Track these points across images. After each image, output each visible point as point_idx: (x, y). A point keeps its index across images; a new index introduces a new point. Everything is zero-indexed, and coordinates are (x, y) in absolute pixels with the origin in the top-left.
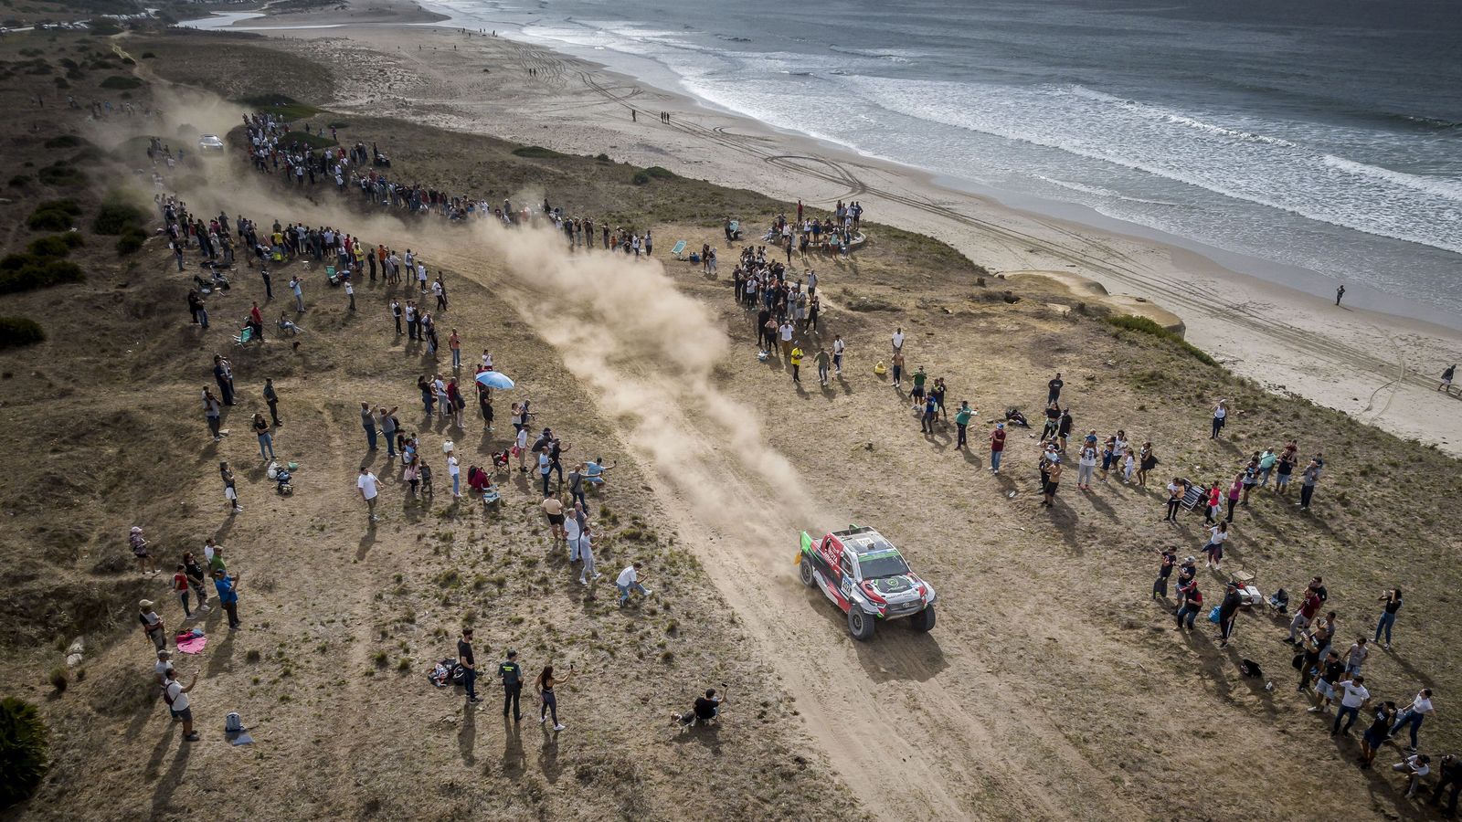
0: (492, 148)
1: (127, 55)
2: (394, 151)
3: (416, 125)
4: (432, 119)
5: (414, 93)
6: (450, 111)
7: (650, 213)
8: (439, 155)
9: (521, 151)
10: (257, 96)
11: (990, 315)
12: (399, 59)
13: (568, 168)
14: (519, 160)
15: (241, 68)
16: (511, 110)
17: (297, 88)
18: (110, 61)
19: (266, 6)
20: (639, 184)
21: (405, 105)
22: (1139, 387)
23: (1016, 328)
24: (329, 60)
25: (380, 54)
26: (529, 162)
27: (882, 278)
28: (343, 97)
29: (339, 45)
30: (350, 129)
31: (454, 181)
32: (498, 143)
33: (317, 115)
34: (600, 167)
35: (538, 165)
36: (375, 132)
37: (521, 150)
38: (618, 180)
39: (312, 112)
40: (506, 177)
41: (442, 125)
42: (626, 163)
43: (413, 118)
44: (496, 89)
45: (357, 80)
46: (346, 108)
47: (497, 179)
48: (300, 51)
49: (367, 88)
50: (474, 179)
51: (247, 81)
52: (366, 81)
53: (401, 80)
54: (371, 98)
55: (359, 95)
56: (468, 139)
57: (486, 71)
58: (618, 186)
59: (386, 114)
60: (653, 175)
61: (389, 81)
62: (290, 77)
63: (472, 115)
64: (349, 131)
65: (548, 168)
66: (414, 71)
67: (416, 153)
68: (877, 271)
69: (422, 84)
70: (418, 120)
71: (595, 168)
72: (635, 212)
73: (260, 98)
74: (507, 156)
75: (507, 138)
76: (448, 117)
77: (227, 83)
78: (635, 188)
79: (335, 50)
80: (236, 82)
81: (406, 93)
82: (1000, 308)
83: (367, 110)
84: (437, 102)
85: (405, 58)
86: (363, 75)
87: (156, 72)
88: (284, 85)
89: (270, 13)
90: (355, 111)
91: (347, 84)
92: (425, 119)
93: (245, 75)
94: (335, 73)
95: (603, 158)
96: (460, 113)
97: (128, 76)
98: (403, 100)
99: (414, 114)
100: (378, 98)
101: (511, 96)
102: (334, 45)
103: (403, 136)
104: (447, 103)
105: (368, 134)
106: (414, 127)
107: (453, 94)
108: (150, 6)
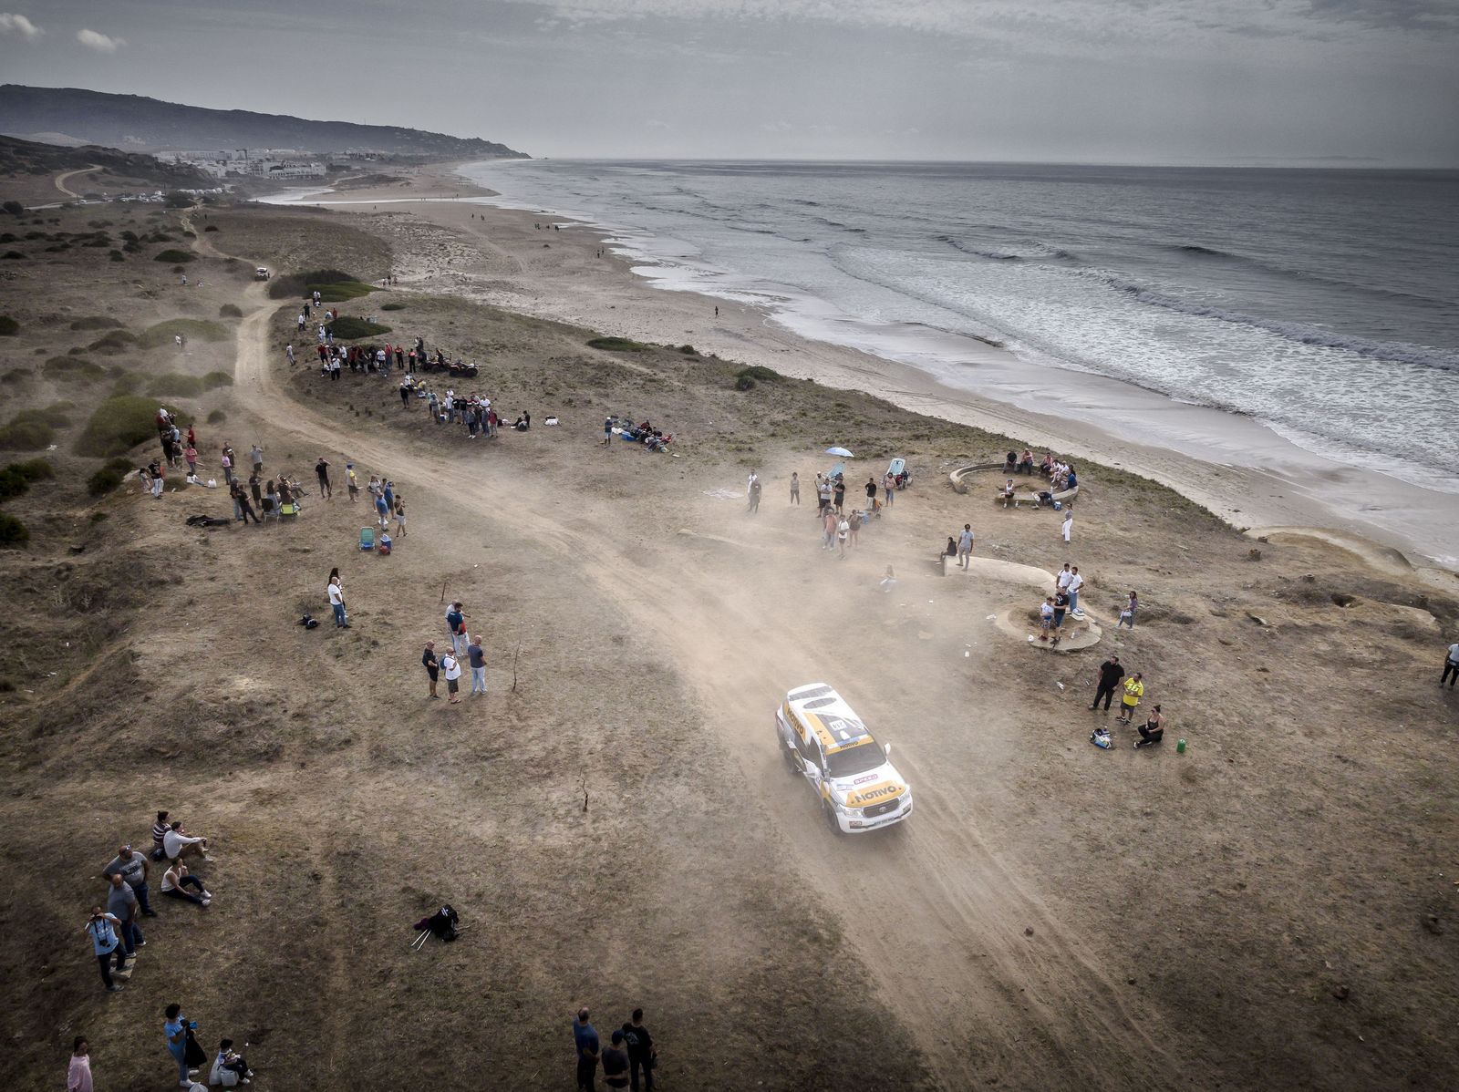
0: (563, 336)
1: (192, 227)
2: (452, 339)
3: (477, 305)
4: (494, 298)
5: (475, 268)
6: (512, 288)
7: (773, 435)
8: (504, 347)
9: (599, 343)
10: (312, 271)
11: (1325, 628)
12: (460, 233)
13: (654, 366)
14: (599, 355)
15: (300, 242)
16: (574, 288)
17: (355, 263)
18: (171, 234)
19: (336, 183)
20: (744, 390)
21: (465, 282)
24: (388, 233)
25: (441, 228)
26: (608, 356)
27: (1129, 554)
28: (401, 272)
29: (401, 219)
30: (405, 311)
31: (525, 385)
32: (569, 330)
33: (372, 294)
34: (692, 364)
35: (618, 361)
36: (434, 316)
37: (597, 341)
38: (716, 383)
39: (366, 290)
40: (584, 379)
41: (503, 304)
42: (714, 356)
43: (473, 296)
44: (558, 265)
45: (417, 255)
46: (403, 285)
47: (575, 381)
48: (362, 225)
49: (427, 263)
50: (548, 382)
51: (304, 255)
52: (426, 255)
53: (461, 255)
54: (430, 274)
55: (418, 270)
56: (535, 325)
57: (546, 246)
58: (720, 393)
59: (445, 291)
60: (756, 377)
61: (448, 256)
62: (348, 252)
63: (536, 295)
64: (405, 314)
65: (629, 365)
66: (475, 247)
67: (478, 343)
69: (482, 259)
70: (477, 299)
71: (684, 365)
72: (752, 433)
73: (315, 274)
74: (583, 349)
75: (572, 320)
76: (510, 295)
77: (285, 257)
78: (741, 396)
79: (396, 224)
80: (292, 258)
81: (466, 268)
82: (1335, 617)
83: (425, 286)
84: (498, 278)
85: (465, 233)
86: (423, 249)
87: (215, 245)
88: (341, 261)
89: (339, 189)
90: (413, 287)
91: (406, 258)
92: (486, 297)
93: (303, 249)
94: (395, 247)
95: (687, 350)
96: (521, 291)
97: (185, 250)
98: (463, 276)
99: (473, 292)
100: (437, 274)
101: (574, 273)
102: (397, 219)
103: (464, 319)
104: (508, 279)
105: (424, 318)
106: (475, 309)
107: (514, 270)
108: (227, 182)
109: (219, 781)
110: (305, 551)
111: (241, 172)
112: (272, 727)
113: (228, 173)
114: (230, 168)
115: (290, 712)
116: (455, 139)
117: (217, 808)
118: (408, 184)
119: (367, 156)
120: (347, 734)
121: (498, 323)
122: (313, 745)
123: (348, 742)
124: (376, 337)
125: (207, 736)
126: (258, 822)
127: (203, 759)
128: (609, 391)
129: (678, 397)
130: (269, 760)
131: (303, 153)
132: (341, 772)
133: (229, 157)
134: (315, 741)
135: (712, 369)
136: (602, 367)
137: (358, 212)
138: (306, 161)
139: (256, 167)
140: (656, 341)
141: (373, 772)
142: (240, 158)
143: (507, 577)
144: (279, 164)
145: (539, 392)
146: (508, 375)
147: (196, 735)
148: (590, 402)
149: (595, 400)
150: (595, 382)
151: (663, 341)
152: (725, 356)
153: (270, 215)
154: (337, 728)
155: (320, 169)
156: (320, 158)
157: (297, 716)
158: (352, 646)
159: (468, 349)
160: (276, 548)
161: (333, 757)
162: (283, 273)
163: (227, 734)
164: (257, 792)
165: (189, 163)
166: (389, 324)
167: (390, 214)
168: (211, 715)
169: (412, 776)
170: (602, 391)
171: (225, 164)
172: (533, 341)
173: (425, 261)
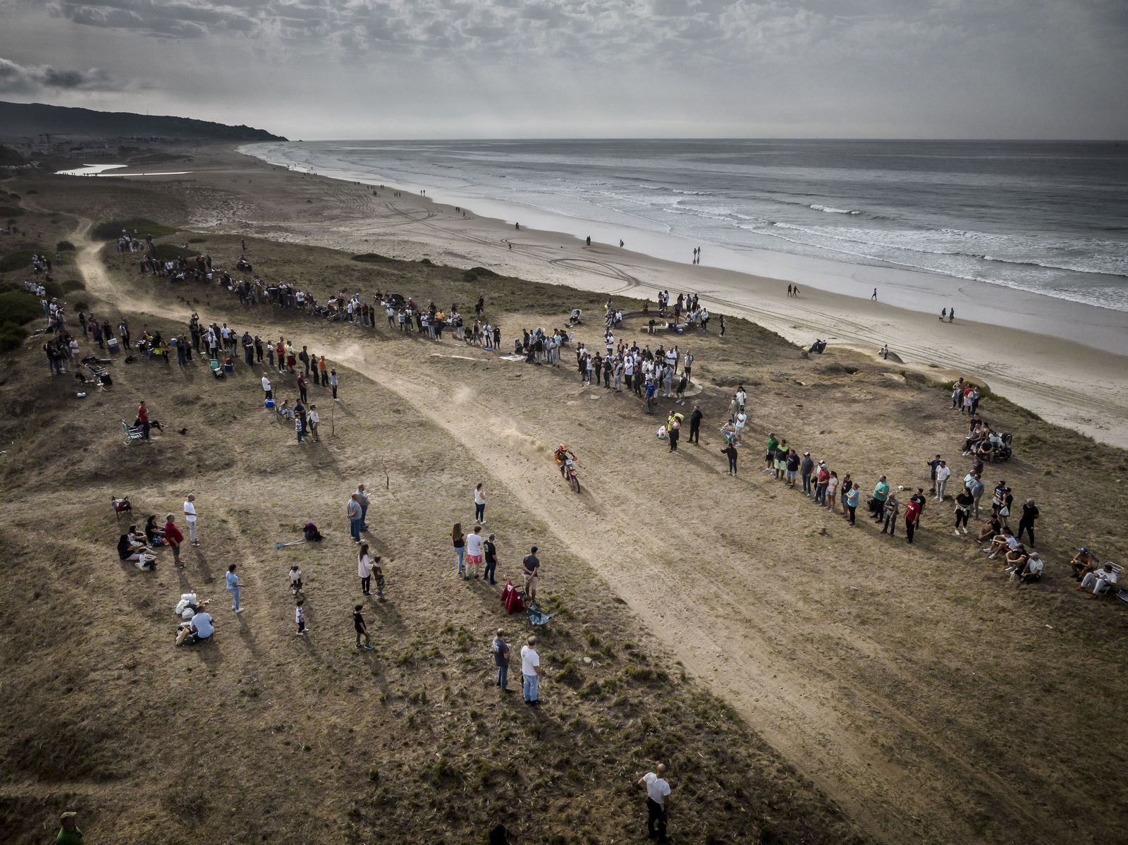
0: (332, 255)
4: (273, 236)
5: (254, 217)
6: (286, 230)
9: (360, 258)
10: (124, 220)
11: (840, 385)
14: (360, 265)
15: (110, 200)
16: (335, 229)
17: (158, 215)
19: (128, 160)
20: (469, 281)
21: (248, 226)
22: (1025, 451)
23: (869, 397)
24: (181, 195)
25: (222, 191)
26: (368, 266)
28: (197, 221)
29: (189, 185)
31: (310, 281)
32: (336, 252)
34: (431, 269)
35: (376, 268)
36: (229, 245)
38: (450, 278)
39: (174, 231)
40: (354, 278)
42: (446, 265)
43: (257, 235)
44: (320, 214)
45: (207, 209)
46: (199, 228)
47: (347, 279)
48: (157, 189)
50: (327, 280)
51: (115, 210)
52: (214, 209)
53: (242, 208)
54: (219, 222)
55: (209, 219)
56: (311, 250)
58: (452, 283)
59: (234, 232)
61: (232, 209)
62: (152, 206)
63: (306, 233)
64: (208, 244)
66: (252, 203)
68: (718, 349)
69: (260, 211)
70: (261, 236)
71: (425, 269)
74: (347, 261)
76: (285, 234)
77: (100, 211)
79: (186, 189)
80: (106, 211)
81: (247, 217)
82: (846, 379)
84: (274, 224)
85: (243, 194)
86: (211, 205)
87: (38, 204)
88: (147, 213)
90: (208, 231)
91: (199, 211)
92: (266, 236)
93: (114, 205)
94: (187, 203)
95: (426, 263)
96: (293, 231)
97: (14, 207)
98: (246, 222)
99: (256, 233)
100: (225, 221)
101: (333, 219)
102: (185, 185)
103: (255, 246)
104: (282, 224)
105: (224, 246)
107: (286, 218)
108: (33, 160)
111: (45, 152)
113: (33, 154)
114: (35, 149)
118: (190, 160)
119: (152, 140)
133: (33, 142)
135: (445, 271)
136: (366, 270)
139: (58, 149)
142: (43, 142)
144: (78, 146)
146: (296, 276)
152: (454, 266)
155: (114, 151)
164: (172, 492)
171: (29, 146)
172: (311, 258)
173: (214, 213)
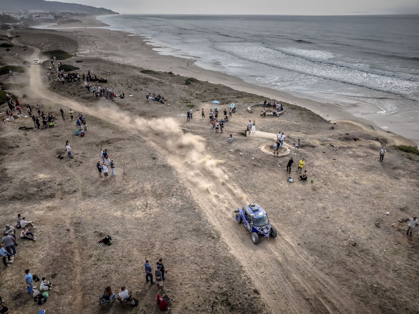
0: (133, 70)
1: (11, 36)
2: (99, 71)
3: (105, 61)
4: (111, 58)
5: (104, 49)
6: (116, 55)
7: (197, 98)
8: (115, 73)
9: (144, 71)
10: (52, 50)
11: (351, 147)
12: (99, 38)
13: (161, 78)
14: (144, 75)
15: (48, 41)
16: (135, 55)
17: (66, 48)
18: (4, 38)
19: (58, 22)
20: (187, 85)
21: (101, 53)
24: (76, 38)
25: (93, 36)
27: (298, 129)
28: (81, 50)
29: (80, 34)
30: (83, 62)
31: (122, 84)
32: (135, 68)
33: (72, 57)
34: (172, 77)
35: (150, 77)
36: (92, 64)
37: (143, 71)
38: (179, 83)
40: (140, 82)
41: (114, 60)
42: (178, 75)
43: (104, 58)
44: (130, 48)
45: (86, 45)
46: (82, 54)
47: (137, 83)
48: (67, 35)
50: (129, 84)
51: (49, 45)
52: (89, 45)
53: (100, 45)
54: (90, 51)
55: (86, 50)
56: (124, 66)
57: (126, 42)
58: (181, 86)
59: (95, 56)
60: (191, 81)
61: (96, 45)
62: (64, 44)
63: (124, 57)
64: (83, 63)
65: (153, 78)
66: (104, 42)
67: (107, 72)
68: (294, 125)
69: (106, 46)
70: (106, 58)
71: (170, 78)
72: (190, 97)
73: (54, 51)
74: (138, 73)
75: (135, 65)
76: (116, 57)
77: (43, 46)
78: (187, 87)
79: (78, 35)
80: (45, 46)
81: (101, 49)
83: (89, 55)
84: (112, 52)
85: (101, 38)
86: (88, 43)
87: (19, 42)
88: (62, 47)
89: (59, 24)
90: (85, 55)
91: (83, 46)
92: (108, 58)
93: (49, 43)
94: (78, 42)
95: (170, 73)
96: (119, 56)
97: (9, 43)
98: (101, 51)
99: (104, 57)
100: (92, 51)
101: (135, 50)
103: (102, 65)
104: (115, 52)
105: (90, 64)
106: (105, 62)
107: (117, 49)
108: (21, 21)
109: (36, 205)
110: (58, 136)
111: (26, 18)
112: (51, 188)
113: (21, 18)
114: (22, 16)
115: (57, 184)
116: (95, 8)
117: (36, 213)
118: (81, 22)
119: (67, 13)
120: (75, 189)
121: (113, 66)
122: (64, 193)
123: (75, 191)
124: (75, 71)
125: (31, 192)
126: (49, 216)
127: (31, 199)
128: (148, 86)
129: (168, 87)
130: (51, 198)
131: (46, 12)
132: (74, 200)
133: (21, 13)
134: (65, 191)
135: (178, 79)
136: (145, 79)
137: (66, 31)
138: (47, 14)
139: (31, 16)
140: (161, 71)
141: (84, 199)
142: (25, 13)
143: (120, 142)
144: (38, 15)
145: (126, 87)
146: (117, 82)
147: (28, 192)
148: (142, 89)
149: (144, 89)
150: (144, 83)
151: (163, 71)
152: (182, 75)
153: (38, 32)
154: (71, 187)
155: (52, 17)
156: (52, 13)
157: (59, 185)
158: (74, 163)
159: (104, 74)
160: (48, 136)
161: (71, 196)
162: (43, 51)
163: (37, 191)
164: (48, 207)
165: (8, 14)
166: (79, 67)
167: (76, 32)
168: (32, 186)
169: (95, 200)
170: (145, 86)
171: (20, 15)
172: (124, 71)
173: (89, 47)
